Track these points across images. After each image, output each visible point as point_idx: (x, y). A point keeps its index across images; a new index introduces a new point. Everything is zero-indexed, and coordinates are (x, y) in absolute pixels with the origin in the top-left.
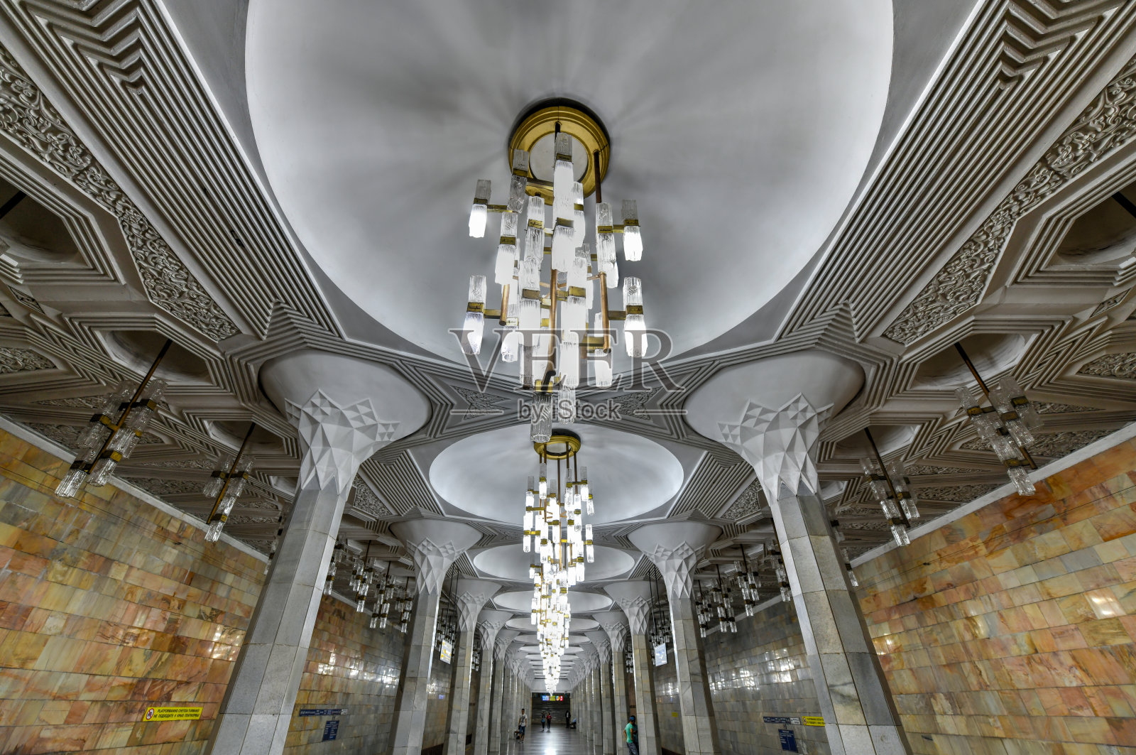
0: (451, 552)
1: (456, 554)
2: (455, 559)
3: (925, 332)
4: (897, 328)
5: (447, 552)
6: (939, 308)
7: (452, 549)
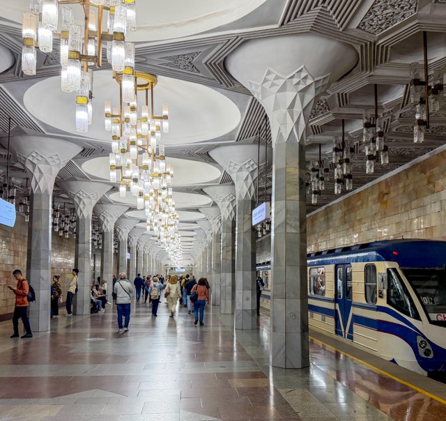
0: (57, 162)
1: (62, 163)
2: (61, 167)
3: (387, 28)
4: (366, 24)
5: (54, 161)
6: (392, 14)
7: (59, 159)
